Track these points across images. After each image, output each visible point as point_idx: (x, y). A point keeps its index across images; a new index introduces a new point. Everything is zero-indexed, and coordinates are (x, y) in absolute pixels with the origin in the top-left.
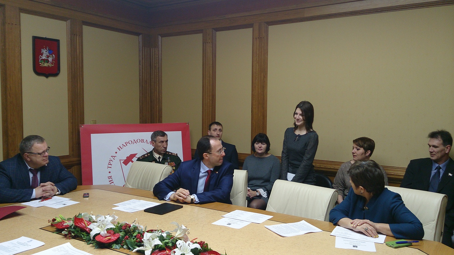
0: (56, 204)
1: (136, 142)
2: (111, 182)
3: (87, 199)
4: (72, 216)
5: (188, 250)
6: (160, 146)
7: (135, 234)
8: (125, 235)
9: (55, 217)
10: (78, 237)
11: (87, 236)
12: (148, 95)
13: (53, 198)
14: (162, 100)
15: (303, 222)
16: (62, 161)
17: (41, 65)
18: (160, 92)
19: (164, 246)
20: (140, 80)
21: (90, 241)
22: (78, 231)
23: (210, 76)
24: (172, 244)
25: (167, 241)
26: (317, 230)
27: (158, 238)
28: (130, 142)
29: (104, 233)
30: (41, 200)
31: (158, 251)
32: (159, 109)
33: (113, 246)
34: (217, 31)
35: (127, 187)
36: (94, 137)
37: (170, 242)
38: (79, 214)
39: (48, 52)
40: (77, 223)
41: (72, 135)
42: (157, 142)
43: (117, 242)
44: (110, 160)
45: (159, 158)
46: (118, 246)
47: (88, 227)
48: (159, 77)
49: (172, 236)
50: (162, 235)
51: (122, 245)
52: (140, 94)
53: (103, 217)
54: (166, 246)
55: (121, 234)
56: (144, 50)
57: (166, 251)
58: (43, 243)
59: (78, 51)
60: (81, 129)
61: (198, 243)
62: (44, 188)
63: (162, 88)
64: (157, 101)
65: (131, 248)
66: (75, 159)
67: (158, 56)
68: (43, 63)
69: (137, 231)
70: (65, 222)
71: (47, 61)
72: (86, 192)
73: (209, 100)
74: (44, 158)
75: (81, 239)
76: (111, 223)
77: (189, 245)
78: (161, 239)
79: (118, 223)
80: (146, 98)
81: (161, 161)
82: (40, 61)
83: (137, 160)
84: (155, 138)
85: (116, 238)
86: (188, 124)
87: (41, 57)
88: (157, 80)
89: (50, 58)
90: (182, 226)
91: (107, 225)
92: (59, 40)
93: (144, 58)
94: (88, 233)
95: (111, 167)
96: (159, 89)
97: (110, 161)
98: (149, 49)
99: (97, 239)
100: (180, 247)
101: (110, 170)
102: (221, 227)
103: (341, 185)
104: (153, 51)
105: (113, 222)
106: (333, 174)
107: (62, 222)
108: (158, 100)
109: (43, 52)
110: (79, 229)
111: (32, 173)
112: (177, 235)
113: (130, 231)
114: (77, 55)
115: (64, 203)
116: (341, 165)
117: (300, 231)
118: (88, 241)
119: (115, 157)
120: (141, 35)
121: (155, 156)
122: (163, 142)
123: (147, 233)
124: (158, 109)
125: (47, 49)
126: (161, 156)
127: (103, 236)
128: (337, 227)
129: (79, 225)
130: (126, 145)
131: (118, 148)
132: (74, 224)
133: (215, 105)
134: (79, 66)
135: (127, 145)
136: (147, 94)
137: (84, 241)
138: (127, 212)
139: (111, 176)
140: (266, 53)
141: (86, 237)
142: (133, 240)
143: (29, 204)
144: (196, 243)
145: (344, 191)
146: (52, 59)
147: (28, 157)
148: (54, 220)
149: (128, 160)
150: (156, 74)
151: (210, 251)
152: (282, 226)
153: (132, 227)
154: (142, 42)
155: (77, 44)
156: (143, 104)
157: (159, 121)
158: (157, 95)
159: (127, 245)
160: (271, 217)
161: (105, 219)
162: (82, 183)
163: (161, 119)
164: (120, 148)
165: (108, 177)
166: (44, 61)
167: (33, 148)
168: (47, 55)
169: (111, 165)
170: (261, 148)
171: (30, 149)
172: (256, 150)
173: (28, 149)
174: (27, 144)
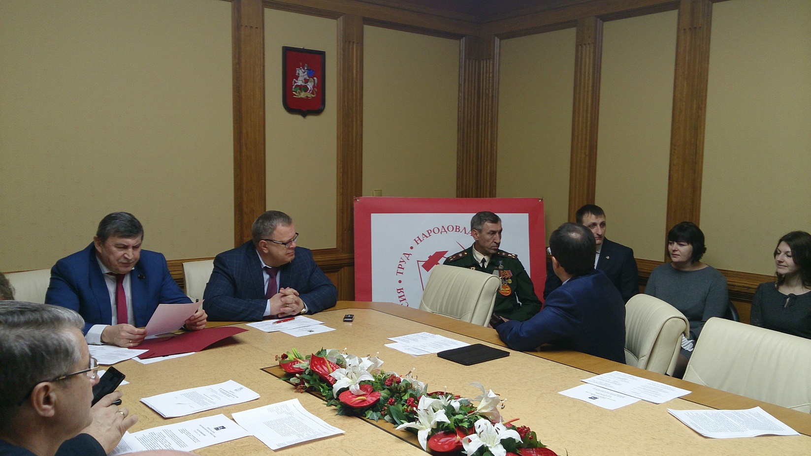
0: (297, 330)
1: (445, 230)
2: (401, 299)
3: (350, 324)
5: (496, 439)
6: (488, 241)
7: (406, 397)
8: (390, 397)
9: (287, 352)
10: (315, 390)
11: (329, 390)
12: (473, 148)
14: (496, 155)
15: (758, 410)
16: (317, 258)
17: (295, 95)
18: (494, 141)
19: (453, 427)
20: (458, 119)
21: (332, 401)
22: (315, 381)
23: (587, 108)
24: (467, 424)
25: (459, 417)
26: (788, 431)
27: (443, 410)
28: (436, 230)
29: (355, 388)
30: (278, 320)
32: (490, 173)
33: (368, 413)
34: (604, 21)
35: (423, 310)
36: (377, 219)
37: (465, 419)
38: (322, 350)
39: (306, 73)
40: (316, 365)
41: (341, 215)
42: (484, 233)
43: (375, 407)
44: (402, 260)
45: (484, 261)
46: (375, 416)
47: (332, 374)
48: (492, 114)
49: (472, 409)
50: (452, 404)
51: (382, 414)
52: (458, 145)
53: (356, 360)
54: (458, 426)
55: (384, 394)
56: (469, 64)
57: (456, 435)
58: (257, 396)
59: (355, 71)
60: (355, 205)
61: (518, 429)
62: (283, 299)
63: (497, 134)
64: (487, 157)
65: (398, 421)
66: (344, 256)
67: (493, 75)
68: (299, 93)
69: (410, 391)
70: (299, 361)
71: (305, 89)
72: (349, 312)
73: (583, 156)
74: (290, 251)
75: (320, 396)
76: (369, 370)
77: (498, 430)
78: (450, 412)
79: (381, 374)
80: (468, 153)
81: (486, 267)
82: (293, 90)
83: (445, 263)
84: (480, 224)
85: (375, 399)
86: (542, 200)
87: (295, 82)
88: (490, 118)
89: (309, 83)
90: (489, 392)
91: (361, 374)
92: (324, 52)
93: (469, 79)
94: (330, 386)
95: (402, 273)
96: (491, 135)
97: (400, 262)
98: (477, 62)
99: (342, 398)
100: (481, 432)
101: (400, 277)
102: (575, 402)
104: (485, 66)
105: (372, 370)
107: (295, 361)
108: (489, 157)
109: (299, 74)
110: (317, 377)
111: (268, 273)
112: (480, 407)
113: (399, 390)
114: (352, 78)
115: (310, 328)
117: (748, 429)
118: (330, 399)
119: (409, 255)
120: (464, 38)
121: (476, 256)
122: (494, 233)
123: (427, 397)
124: (488, 171)
125: (306, 68)
126: (486, 258)
127: (353, 394)
129: (319, 370)
130: (428, 236)
131: (415, 240)
132: (309, 367)
133: (596, 165)
134: (357, 97)
135: (431, 234)
136: (471, 145)
137: (324, 398)
138: (408, 355)
139: (402, 289)
140: (705, 57)
141: (327, 392)
142: (401, 408)
143: (257, 326)
144: (513, 428)
146: (312, 85)
147: (265, 247)
148: (285, 356)
150: (488, 108)
151: (539, 448)
152: (706, 414)
153: (402, 384)
154: (465, 50)
155: (353, 58)
156: (463, 163)
157: (490, 194)
158: (489, 146)
159: (391, 416)
160: (686, 392)
161: (358, 363)
162: (356, 296)
163: (494, 190)
164: (418, 241)
165: (398, 290)
166: (300, 89)
167: (275, 232)
168: (305, 79)
169: (403, 269)
170: (676, 253)
171: (271, 234)
172: (671, 256)
173: (268, 233)
174: (266, 224)
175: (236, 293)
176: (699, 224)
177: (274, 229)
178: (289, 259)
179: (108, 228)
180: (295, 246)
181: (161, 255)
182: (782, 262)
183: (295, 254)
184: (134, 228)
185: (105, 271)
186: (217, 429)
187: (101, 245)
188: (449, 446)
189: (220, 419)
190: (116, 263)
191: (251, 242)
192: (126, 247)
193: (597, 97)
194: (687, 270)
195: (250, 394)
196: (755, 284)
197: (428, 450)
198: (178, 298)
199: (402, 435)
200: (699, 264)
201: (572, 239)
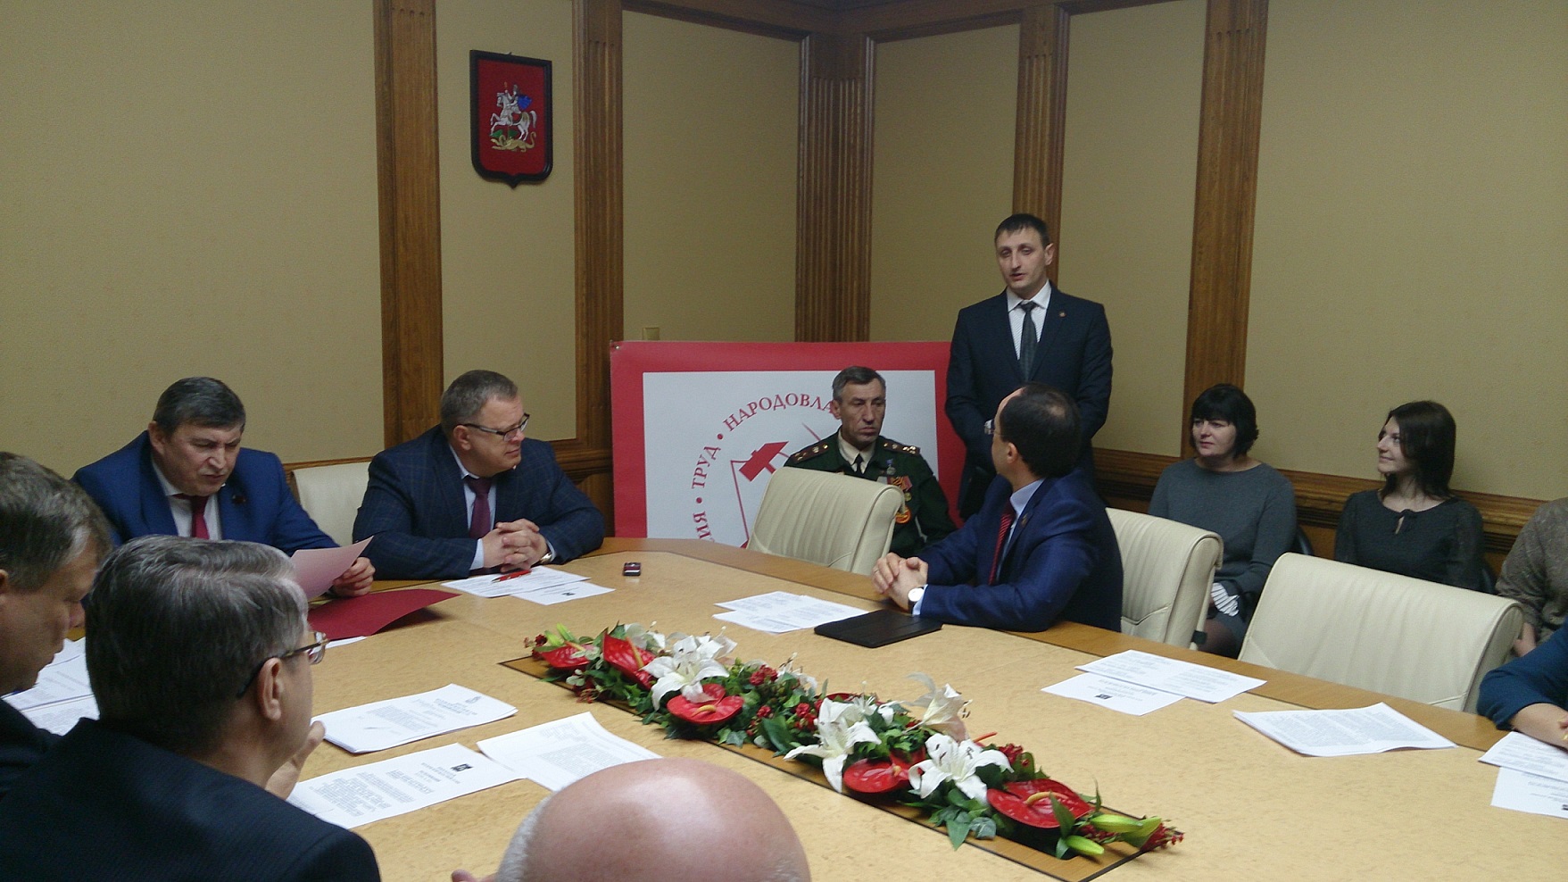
0: (542, 592)
1: (782, 402)
2: (702, 533)
3: (636, 580)
4: (595, 633)
5: (964, 769)
7: (790, 704)
8: (760, 704)
9: (546, 632)
10: (615, 697)
11: (642, 696)
12: (826, 248)
13: (535, 571)
14: (870, 261)
15: (1381, 708)
17: (495, 144)
18: (864, 235)
19: (886, 750)
20: (798, 191)
21: (652, 714)
22: (614, 680)
24: (910, 744)
25: (895, 733)
26: (1434, 741)
27: (865, 722)
28: (765, 403)
29: (693, 690)
30: (499, 576)
31: (863, 764)
32: (859, 294)
33: (723, 733)
34: (1071, 13)
35: (756, 549)
36: (655, 384)
37: (905, 737)
38: (617, 626)
39: (515, 102)
40: (612, 653)
41: (584, 375)
43: (734, 722)
44: (702, 460)
45: (859, 460)
46: (737, 738)
47: (647, 668)
48: (861, 184)
49: (912, 721)
50: (880, 711)
51: (748, 735)
52: (798, 242)
53: (690, 640)
54: (893, 750)
55: (748, 699)
56: (817, 88)
57: (891, 765)
58: (510, 710)
59: (607, 98)
60: (613, 356)
61: (1001, 749)
62: (507, 538)
63: (870, 221)
64: (852, 266)
65: (779, 746)
66: (594, 454)
67: (863, 110)
68: (503, 141)
69: (798, 695)
70: (574, 648)
71: (515, 133)
72: (630, 558)
75: (625, 707)
76: (716, 660)
77: (970, 752)
78: (877, 723)
79: (738, 664)
80: (817, 257)
81: (863, 470)
82: (492, 134)
83: (787, 465)
84: (844, 388)
85: (732, 710)
87: (495, 120)
88: (857, 192)
89: (521, 122)
90: (945, 690)
91: (703, 667)
92: (550, 63)
93: (817, 117)
94: (645, 689)
95: (703, 485)
96: (860, 226)
97: (699, 463)
98: (832, 84)
99: (673, 707)
100: (941, 758)
101: (699, 492)
102: (1075, 705)
103: (1531, 583)
104: (847, 92)
105: (721, 659)
106: (1501, 543)
107: (565, 648)
108: (856, 264)
109: (502, 104)
110: (617, 674)
111: (473, 489)
112: (926, 716)
113: (775, 693)
114: (603, 111)
115: (567, 588)
116: (1534, 511)
117: (1371, 740)
118: (646, 712)
119: (715, 450)
120: (808, 38)
121: (845, 452)
123: (830, 702)
124: (855, 292)
125: (515, 93)
126: (865, 457)
127: (689, 702)
128: (1512, 734)
129: (618, 660)
130: (750, 414)
131: (726, 422)
132: (602, 656)
134: (611, 150)
135: (755, 411)
136: (823, 243)
137: (633, 711)
138: (761, 633)
139: (703, 514)
141: (638, 699)
142: (784, 723)
144: (992, 747)
145: (1539, 608)
146: (528, 126)
147: (465, 438)
148: (541, 640)
149: (757, 463)
150: (854, 171)
151: (1039, 780)
152: (1297, 717)
153: (780, 681)
154: (810, 61)
155: (603, 75)
156: (806, 276)
157: (858, 336)
158: (856, 245)
159: (766, 736)
160: (1257, 683)
161: (696, 646)
162: (616, 529)
163: (865, 327)
164: (731, 423)
165: (695, 516)
166: (505, 133)
167: (484, 411)
168: (513, 114)
169: (705, 476)
170: (1208, 439)
171: (476, 413)
172: (1198, 445)
173: (471, 412)
174: (468, 395)
175: (415, 525)
176: (1243, 385)
177: (483, 404)
178: (512, 462)
179: (179, 408)
180: (522, 439)
181: (271, 455)
182: (1386, 452)
183: (522, 453)
184: (228, 409)
185: (171, 491)
186: (457, 769)
187: (163, 440)
188: (883, 783)
189: (457, 753)
190: (194, 475)
191: (439, 428)
192: (212, 445)
193: (1059, 154)
194: (1226, 469)
195: (499, 709)
196: (1343, 494)
197: (845, 792)
198: (307, 539)
199: (792, 768)
200: (1246, 460)
201: (1053, 417)
